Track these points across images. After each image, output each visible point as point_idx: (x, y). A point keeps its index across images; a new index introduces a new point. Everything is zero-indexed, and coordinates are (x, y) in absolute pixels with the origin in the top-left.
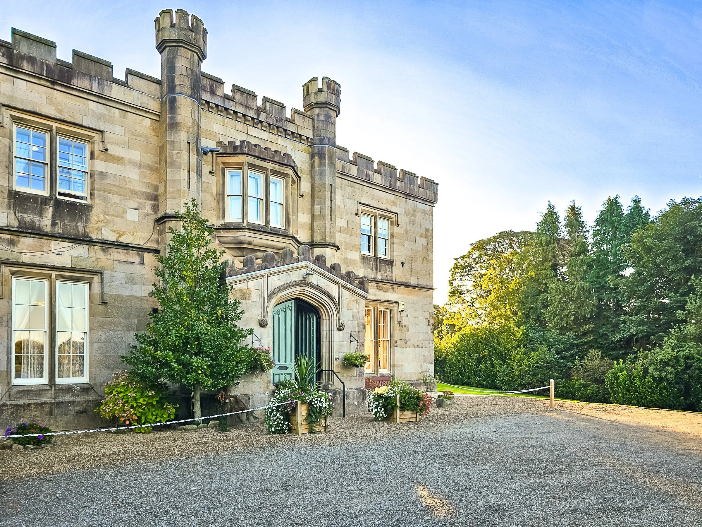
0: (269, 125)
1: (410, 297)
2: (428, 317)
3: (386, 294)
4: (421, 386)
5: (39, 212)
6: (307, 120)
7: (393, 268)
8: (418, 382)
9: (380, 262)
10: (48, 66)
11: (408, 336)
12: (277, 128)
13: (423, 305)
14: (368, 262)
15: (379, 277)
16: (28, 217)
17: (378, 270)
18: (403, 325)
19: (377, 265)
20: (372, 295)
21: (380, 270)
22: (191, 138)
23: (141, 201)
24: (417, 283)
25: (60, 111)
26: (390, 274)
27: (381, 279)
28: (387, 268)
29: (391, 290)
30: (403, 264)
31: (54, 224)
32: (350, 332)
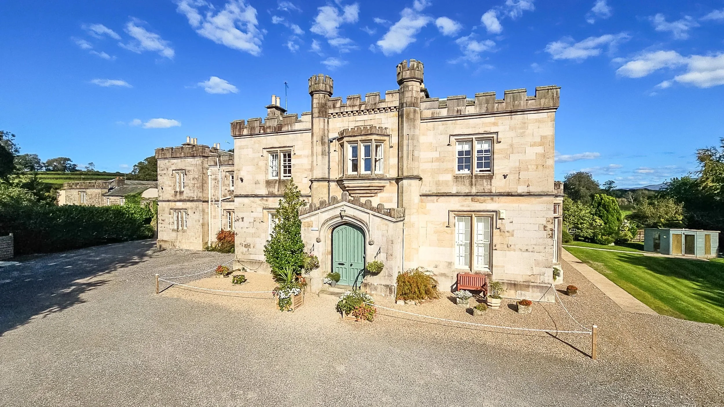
0: (368, 110)
1: (517, 205)
2: (545, 223)
3: (484, 204)
4: (529, 287)
5: (274, 187)
6: (395, 95)
7: (492, 181)
8: (525, 283)
9: (475, 178)
10: (274, 127)
11: (511, 240)
12: (373, 110)
13: (536, 212)
14: (462, 180)
15: (474, 191)
16: (271, 190)
17: (474, 185)
18: (506, 231)
19: (472, 181)
20: (466, 206)
21: (475, 185)
22: (318, 138)
23: (308, 173)
24: (526, 191)
25: (280, 143)
26: (489, 187)
27: (477, 193)
28: (484, 182)
29: (490, 201)
30: (505, 177)
31: (278, 191)
32: (380, 246)
